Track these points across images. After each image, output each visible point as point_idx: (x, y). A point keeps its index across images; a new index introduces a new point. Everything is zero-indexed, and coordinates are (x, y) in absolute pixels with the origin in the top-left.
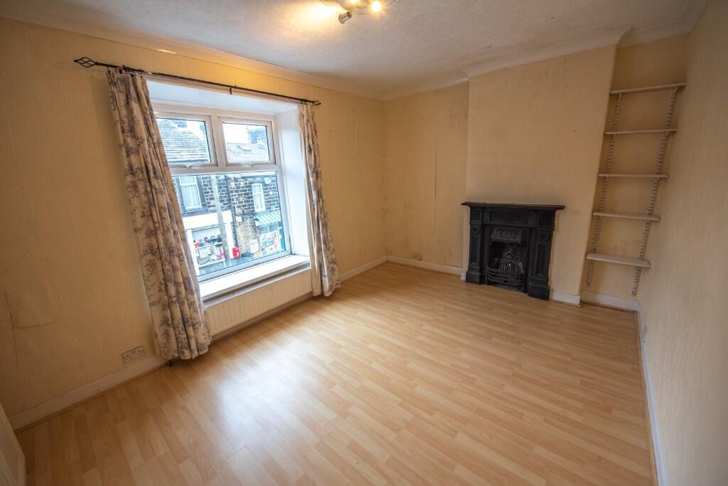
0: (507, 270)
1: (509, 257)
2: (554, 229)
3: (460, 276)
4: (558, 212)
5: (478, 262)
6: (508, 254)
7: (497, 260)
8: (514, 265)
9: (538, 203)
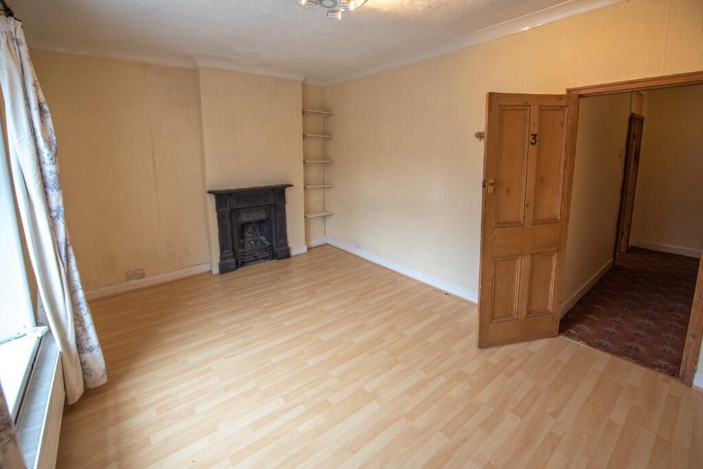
0: (251, 247)
1: (250, 235)
2: (285, 203)
3: (211, 271)
4: (287, 190)
5: (231, 248)
6: (249, 233)
7: (242, 241)
8: (255, 241)
9: (273, 184)
